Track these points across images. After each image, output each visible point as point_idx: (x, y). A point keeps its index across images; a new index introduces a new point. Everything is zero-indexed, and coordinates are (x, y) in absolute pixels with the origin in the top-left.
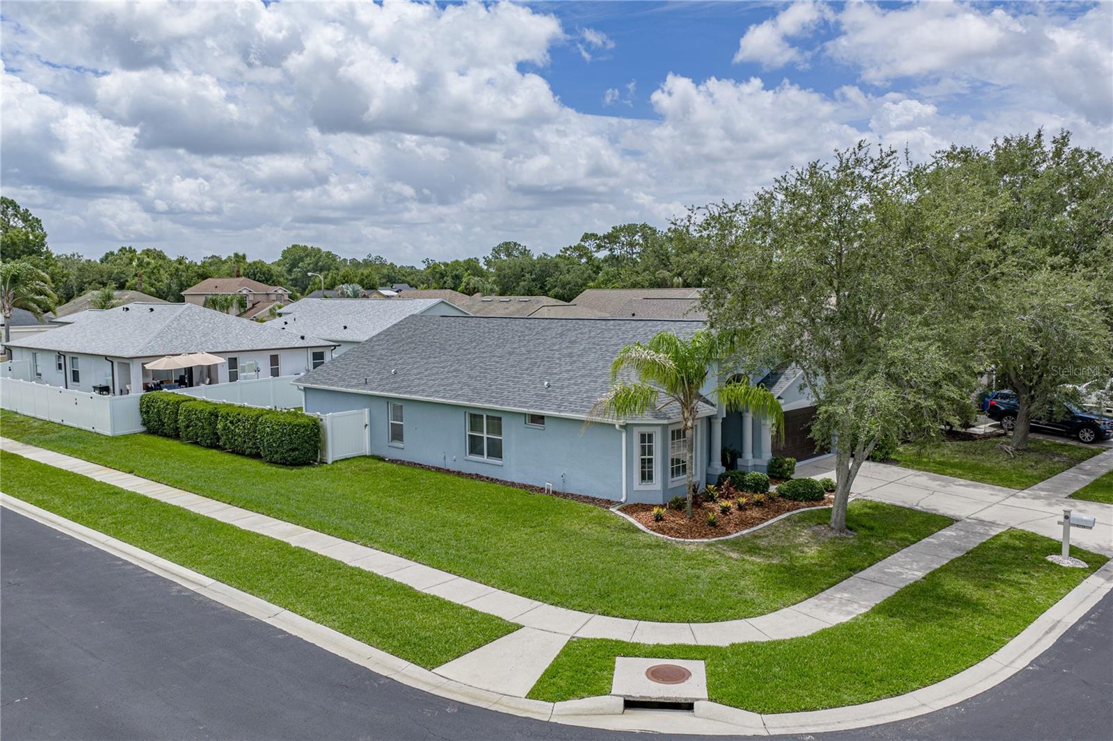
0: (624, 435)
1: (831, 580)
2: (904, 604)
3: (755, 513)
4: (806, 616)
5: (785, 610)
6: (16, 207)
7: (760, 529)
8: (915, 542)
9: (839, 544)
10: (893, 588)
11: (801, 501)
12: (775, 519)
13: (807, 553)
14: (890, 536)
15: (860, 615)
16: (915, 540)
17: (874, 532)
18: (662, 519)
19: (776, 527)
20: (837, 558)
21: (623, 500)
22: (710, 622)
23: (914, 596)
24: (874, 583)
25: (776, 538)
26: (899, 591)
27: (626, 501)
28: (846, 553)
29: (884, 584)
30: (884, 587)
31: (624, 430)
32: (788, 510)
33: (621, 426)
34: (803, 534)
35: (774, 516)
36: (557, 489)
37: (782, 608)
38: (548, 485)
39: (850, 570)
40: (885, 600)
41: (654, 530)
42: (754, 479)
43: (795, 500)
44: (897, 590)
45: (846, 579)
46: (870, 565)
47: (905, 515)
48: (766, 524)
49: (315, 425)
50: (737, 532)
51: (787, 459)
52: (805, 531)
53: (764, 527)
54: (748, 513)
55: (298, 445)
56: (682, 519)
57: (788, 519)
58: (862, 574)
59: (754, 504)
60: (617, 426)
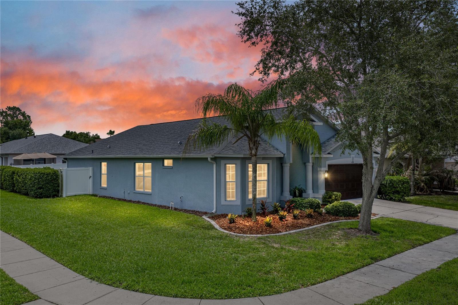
0: (215, 166)
1: (352, 266)
2: (423, 288)
3: (306, 221)
4: (322, 296)
5: (303, 289)
6: (20, 110)
7: (305, 230)
8: (428, 243)
9: (364, 240)
10: (411, 275)
11: (341, 216)
12: (319, 225)
13: (336, 245)
14: (406, 237)
15: (377, 297)
16: (428, 241)
17: (394, 234)
18: (234, 222)
19: (318, 229)
20: (361, 249)
21: (214, 211)
22: (222, 299)
23: (432, 282)
24: (393, 270)
25: (315, 235)
26: (416, 277)
27: (216, 212)
28: (369, 247)
29: (401, 271)
30: (402, 274)
31: (214, 162)
32: (330, 221)
33: (212, 159)
34: (337, 233)
35: (319, 223)
36: (176, 207)
37: (299, 288)
38: (172, 204)
39: (372, 259)
40: (403, 285)
41: (225, 229)
42: (309, 202)
43: (337, 215)
44: (414, 276)
45: (367, 265)
46: (390, 256)
47: (418, 226)
48: (311, 227)
49: (54, 174)
50: (287, 231)
51: (334, 193)
52: (339, 232)
53: (308, 229)
54: (299, 221)
55: (43, 185)
56: (248, 222)
57: (328, 225)
58: (381, 263)
59: (306, 217)
60: (209, 159)
